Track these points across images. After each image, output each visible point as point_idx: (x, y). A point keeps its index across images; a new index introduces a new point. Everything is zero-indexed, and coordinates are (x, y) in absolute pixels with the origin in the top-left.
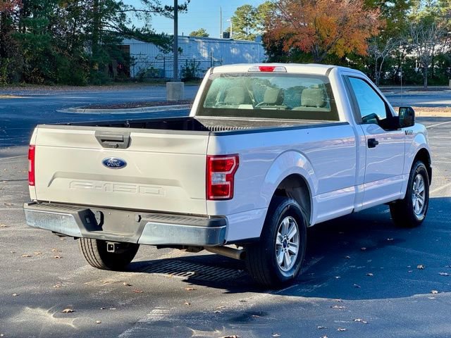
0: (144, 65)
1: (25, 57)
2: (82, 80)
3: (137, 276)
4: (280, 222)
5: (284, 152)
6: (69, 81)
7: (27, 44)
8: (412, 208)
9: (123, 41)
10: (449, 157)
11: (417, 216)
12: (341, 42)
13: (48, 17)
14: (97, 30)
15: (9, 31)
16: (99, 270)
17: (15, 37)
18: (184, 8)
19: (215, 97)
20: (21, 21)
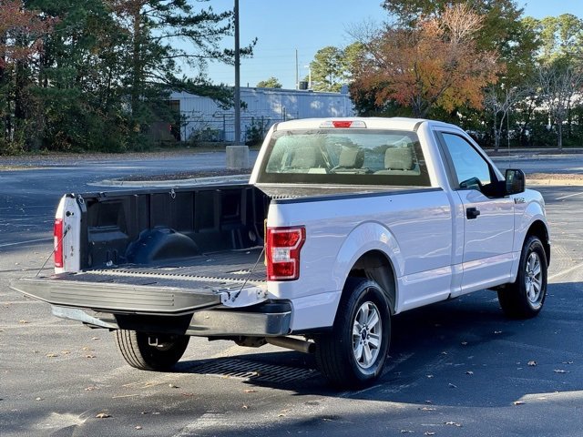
0: (199, 124)
1: (47, 117)
2: (118, 146)
3: (186, 377)
4: (358, 308)
5: (361, 223)
6: (102, 147)
7: (50, 101)
8: (525, 295)
9: (172, 95)
10: (580, 234)
11: (532, 305)
12: (449, 92)
13: (76, 66)
14: (138, 81)
15: (26, 85)
16: (140, 371)
17: (34, 92)
18: (248, 52)
19: (280, 160)
20: (41, 71)
